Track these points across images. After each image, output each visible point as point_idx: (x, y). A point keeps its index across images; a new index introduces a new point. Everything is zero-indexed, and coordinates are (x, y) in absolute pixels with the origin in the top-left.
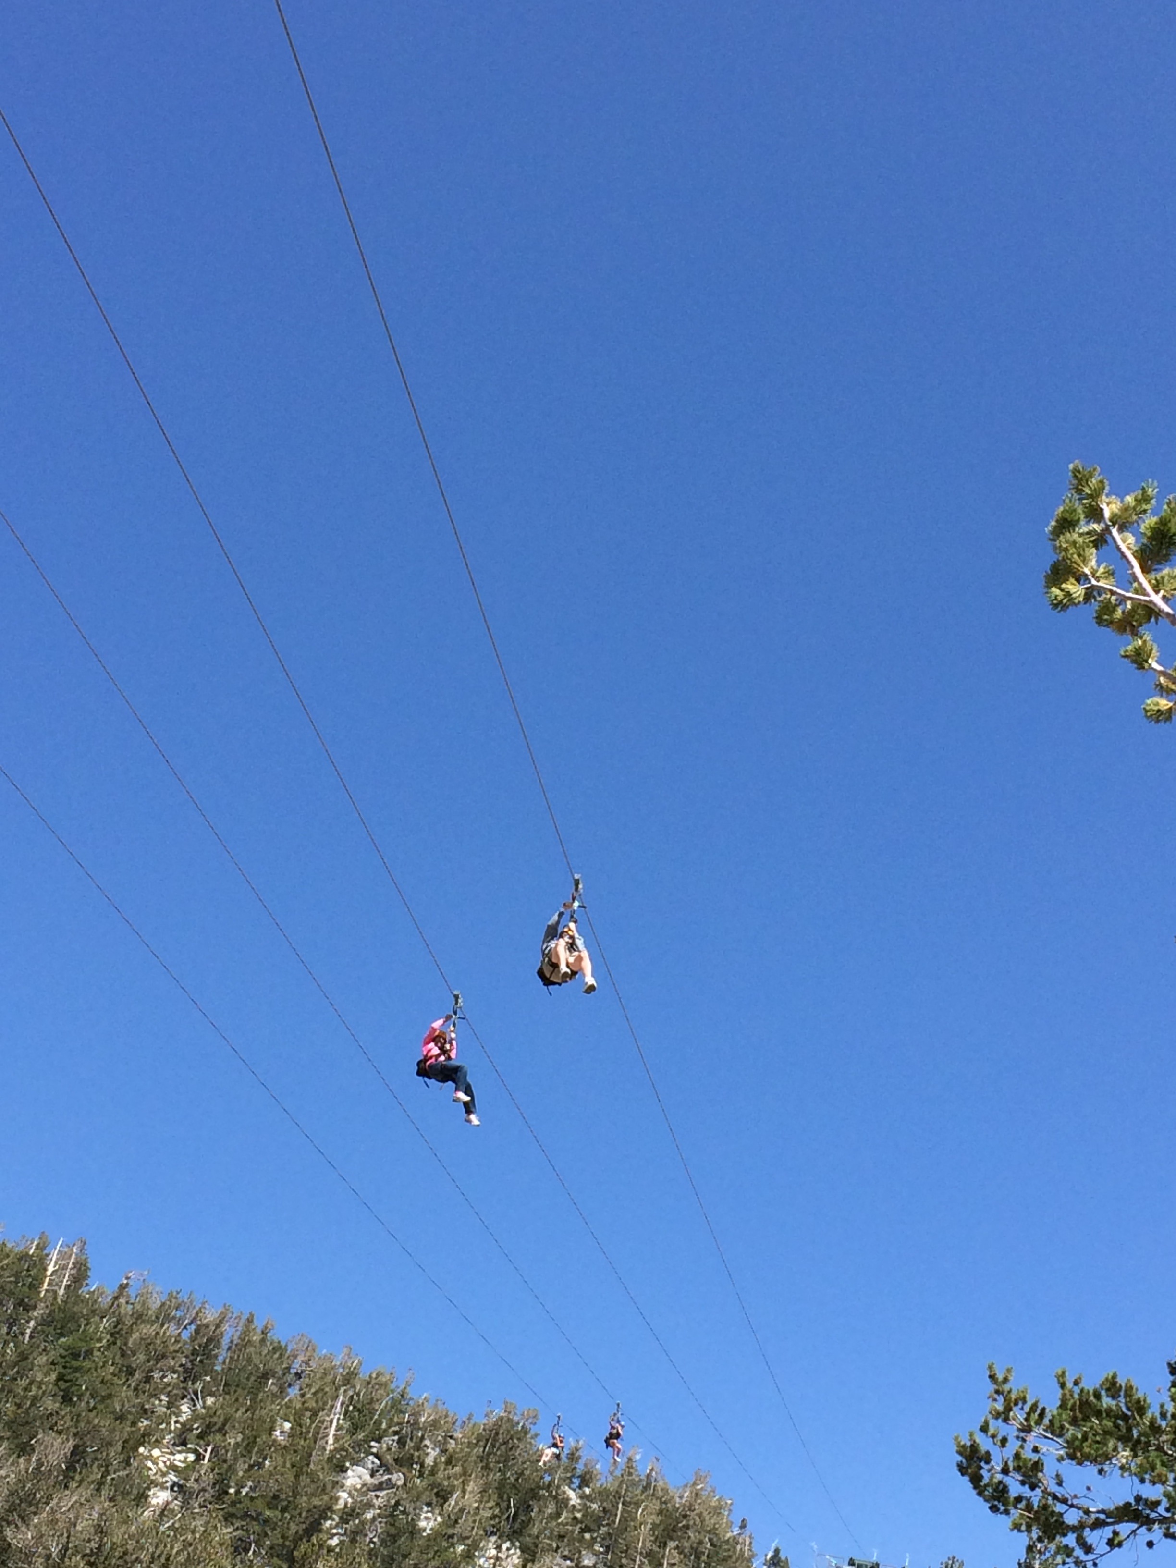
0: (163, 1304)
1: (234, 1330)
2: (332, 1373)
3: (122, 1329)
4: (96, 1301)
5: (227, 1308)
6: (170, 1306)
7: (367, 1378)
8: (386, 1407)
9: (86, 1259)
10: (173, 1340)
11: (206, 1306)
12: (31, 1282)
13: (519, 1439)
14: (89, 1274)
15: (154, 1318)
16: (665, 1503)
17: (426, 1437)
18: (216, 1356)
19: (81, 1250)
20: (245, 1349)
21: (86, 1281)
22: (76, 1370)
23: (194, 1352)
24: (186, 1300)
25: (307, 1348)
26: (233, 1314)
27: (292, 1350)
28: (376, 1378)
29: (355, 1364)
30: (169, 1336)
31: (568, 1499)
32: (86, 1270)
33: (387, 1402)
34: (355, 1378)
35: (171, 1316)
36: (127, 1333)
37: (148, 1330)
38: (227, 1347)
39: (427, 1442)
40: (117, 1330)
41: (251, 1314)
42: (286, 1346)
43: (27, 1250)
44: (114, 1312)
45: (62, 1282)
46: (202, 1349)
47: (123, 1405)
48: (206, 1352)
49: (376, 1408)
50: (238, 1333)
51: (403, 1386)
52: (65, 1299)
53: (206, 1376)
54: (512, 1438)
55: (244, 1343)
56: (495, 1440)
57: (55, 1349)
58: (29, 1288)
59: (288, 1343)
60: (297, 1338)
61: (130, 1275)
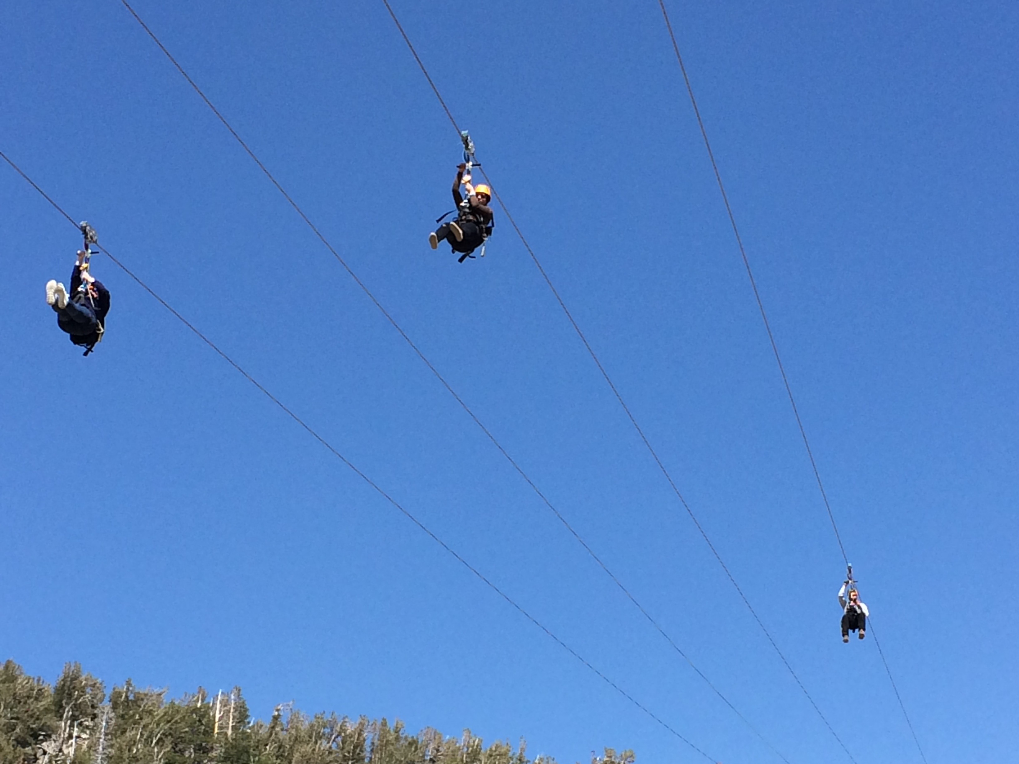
0: (312, 726)
1: (372, 735)
2: (460, 753)
3: (284, 752)
4: (257, 734)
5: (363, 718)
6: (318, 727)
7: (488, 752)
9: (243, 703)
10: (327, 753)
11: (346, 720)
12: (204, 729)
14: (248, 713)
15: (308, 739)
18: (363, 759)
19: (239, 695)
20: (386, 749)
21: (246, 721)
24: (330, 719)
25: (435, 738)
26: (369, 722)
27: (422, 741)
28: (495, 751)
29: (476, 743)
30: (324, 750)
32: (245, 711)
34: (479, 754)
35: (321, 734)
36: (288, 754)
37: (305, 748)
38: (369, 749)
40: (279, 753)
41: (384, 719)
43: (193, 705)
44: (273, 740)
45: (228, 724)
46: (351, 754)
48: (356, 757)
50: (377, 737)
51: (519, 752)
52: (234, 737)
55: (384, 744)
58: (204, 734)
59: (419, 737)
60: (424, 732)
61: (279, 707)
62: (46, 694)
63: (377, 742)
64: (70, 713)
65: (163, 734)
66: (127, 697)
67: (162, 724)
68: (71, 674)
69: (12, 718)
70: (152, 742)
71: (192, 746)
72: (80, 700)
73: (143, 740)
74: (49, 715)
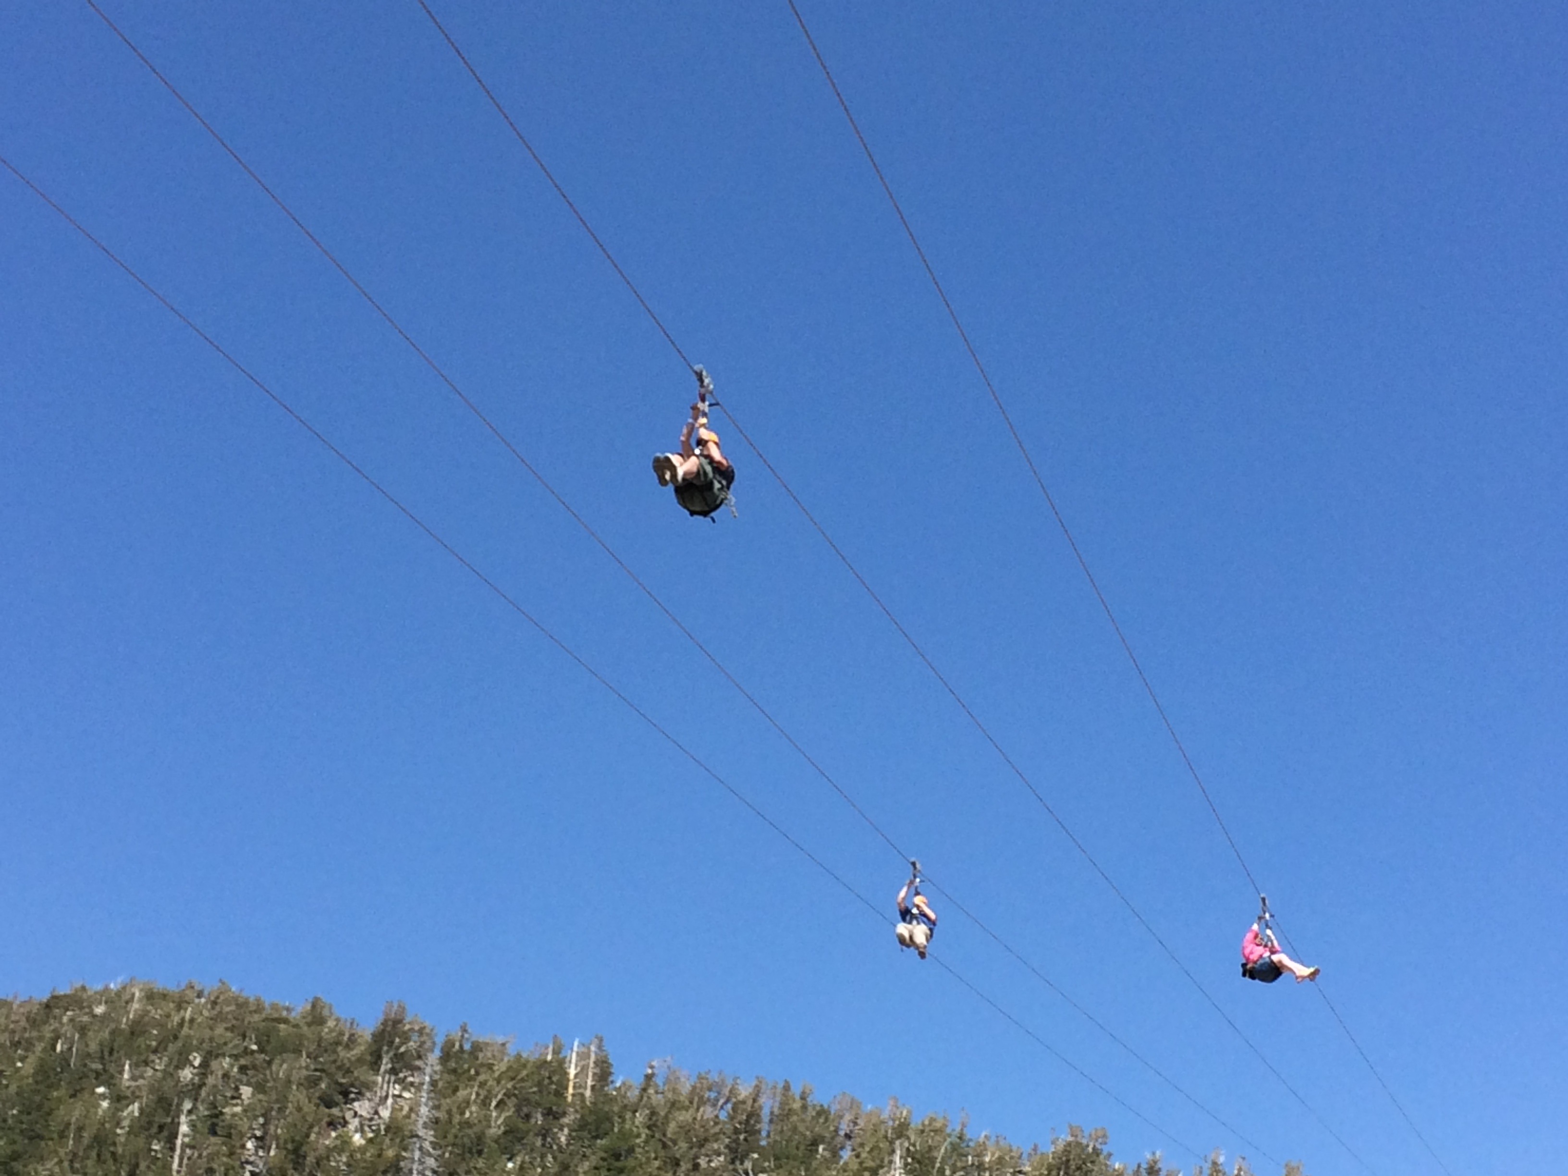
0: (694, 1088)
1: (772, 1101)
2: (883, 1127)
3: (657, 1120)
4: (624, 1097)
5: (760, 1079)
6: (701, 1090)
7: (920, 1127)
8: (946, 1153)
9: (606, 1056)
10: (712, 1123)
11: (738, 1081)
12: (556, 1089)
13: (1092, 1162)
14: (612, 1070)
15: (687, 1103)
18: (759, 1132)
19: (600, 1047)
20: (788, 1119)
21: (611, 1079)
23: (737, 1131)
24: (717, 1080)
25: (851, 1108)
26: (767, 1085)
27: (836, 1111)
28: (930, 1124)
29: (905, 1113)
30: (708, 1119)
32: (608, 1067)
33: (946, 1148)
34: (907, 1130)
35: (705, 1099)
36: (663, 1123)
37: (684, 1117)
38: (767, 1120)
40: (651, 1122)
41: (786, 1081)
42: (829, 1107)
43: (543, 1058)
44: (645, 1106)
45: (586, 1082)
46: (743, 1126)
48: (748, 1129)
49: (935, 1154)
50: (777, 1104)
51: (958, 1129)
52: (593, 1100)
53: (754, 1152)
54: (1084, 1163)
55: (785, 1114)
56: (1067, 1167)
57: (594, 1153)
58: (555, 1095)
59: (832, 1105)
60: (839, 1098)
61: (654, 1063)
62: (359, 1040)
63: (776, 1111)
64: (390, 1066)
65: (505, 1094)
66: (461, 1046)
67: (503, 1082)
68: (393, 1015)
69: (316, 1070)
70: (490, 1105)
71: (540, 1110)
72: (402, 1049)
73: (479, 1101)
74: (365, 1068)
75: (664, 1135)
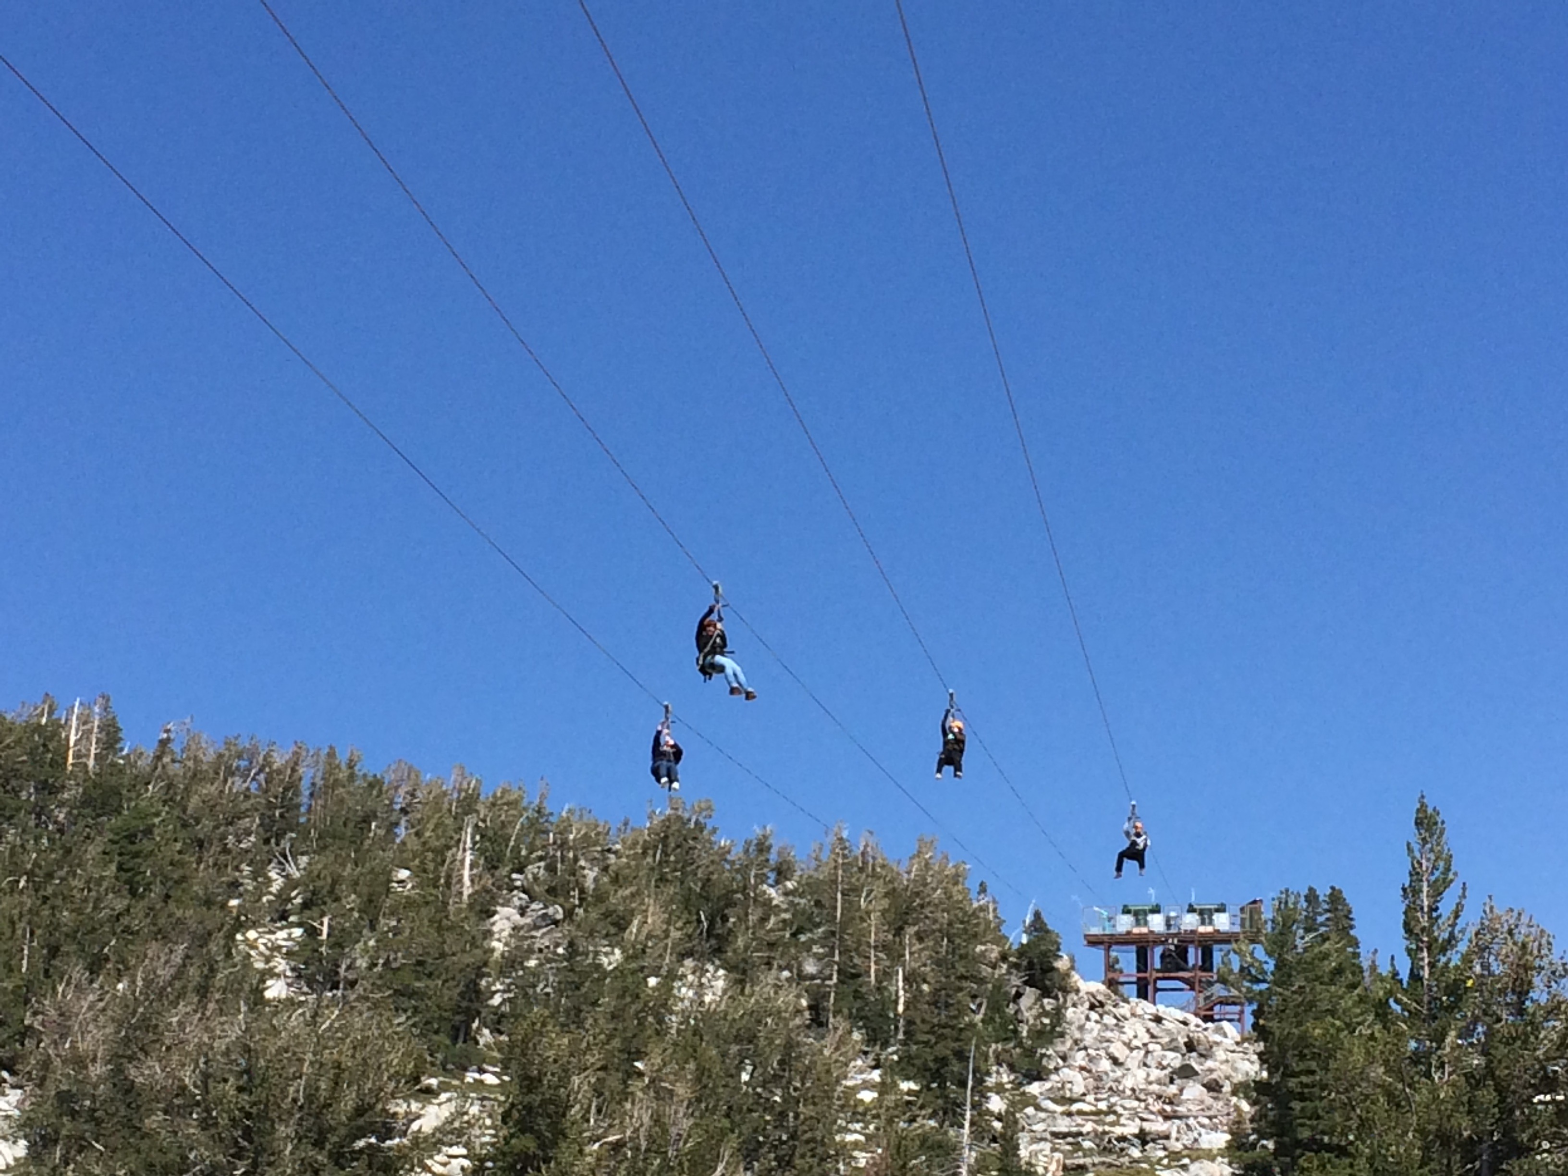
0: (220, 756)
1: (313, 771)
2: (446, 800)
3: (176, 794)
4: (134, 765)
5: (300, 745)
6: (229, 758)
7: (491, 799)
8: (521, 829)
9: (114, 718)
10: (242, 797)
11: (274, 747)
12: (52, 759)
13: (695, 839)
14: (120, 735)
15: (212, 775)
16: (890, 881)
17: (580, 857)
18: (298, 806)
19: (105, 709)
20: (333, 791)
21: (118, 746)
22: (136, 855)
23: (270, 806)
24: (248, 746)
25: (408, 776)
26: (308, 751)
27: (389, 783)
28: (502, 797)
29: (472, 786)
30: (237, 793)
31: (771, 900)
32: (115, 732)
33: (522, 824)
34: (476, 803)
35: (233, 768)
36: (182, 798)
37: (211, 789)
38: (307, 793)
39: (582, 863)
40: (168, 797)
41: (331, 747)
43: (34, 720)
44: (159, 777)
45: (89, 750)
46: (279, 800)
47: (206, 888)
48: (284, 804)
49: (509, 831)
50: (320, 774)
51: (537, 801)
52: (98, 771)
53: (292, 831)
54: (685, 840)
55: (331, 785)
56: (665, 846)
57: (100, 833)
58: (51, 766)
59: (385, 775)
60: (393, 767)
61: (169, 727)
71: (32, 783)
75: (184, 811)
